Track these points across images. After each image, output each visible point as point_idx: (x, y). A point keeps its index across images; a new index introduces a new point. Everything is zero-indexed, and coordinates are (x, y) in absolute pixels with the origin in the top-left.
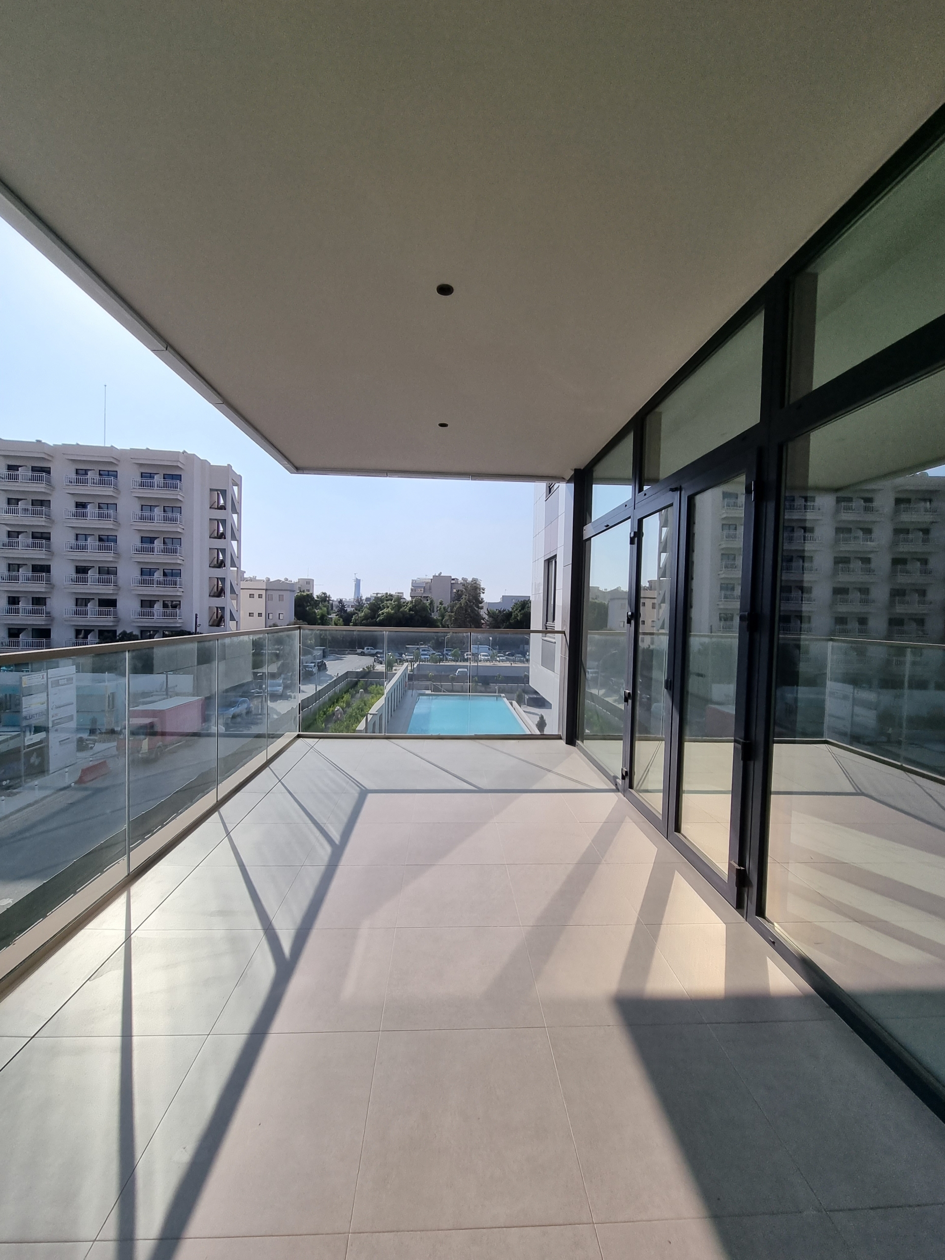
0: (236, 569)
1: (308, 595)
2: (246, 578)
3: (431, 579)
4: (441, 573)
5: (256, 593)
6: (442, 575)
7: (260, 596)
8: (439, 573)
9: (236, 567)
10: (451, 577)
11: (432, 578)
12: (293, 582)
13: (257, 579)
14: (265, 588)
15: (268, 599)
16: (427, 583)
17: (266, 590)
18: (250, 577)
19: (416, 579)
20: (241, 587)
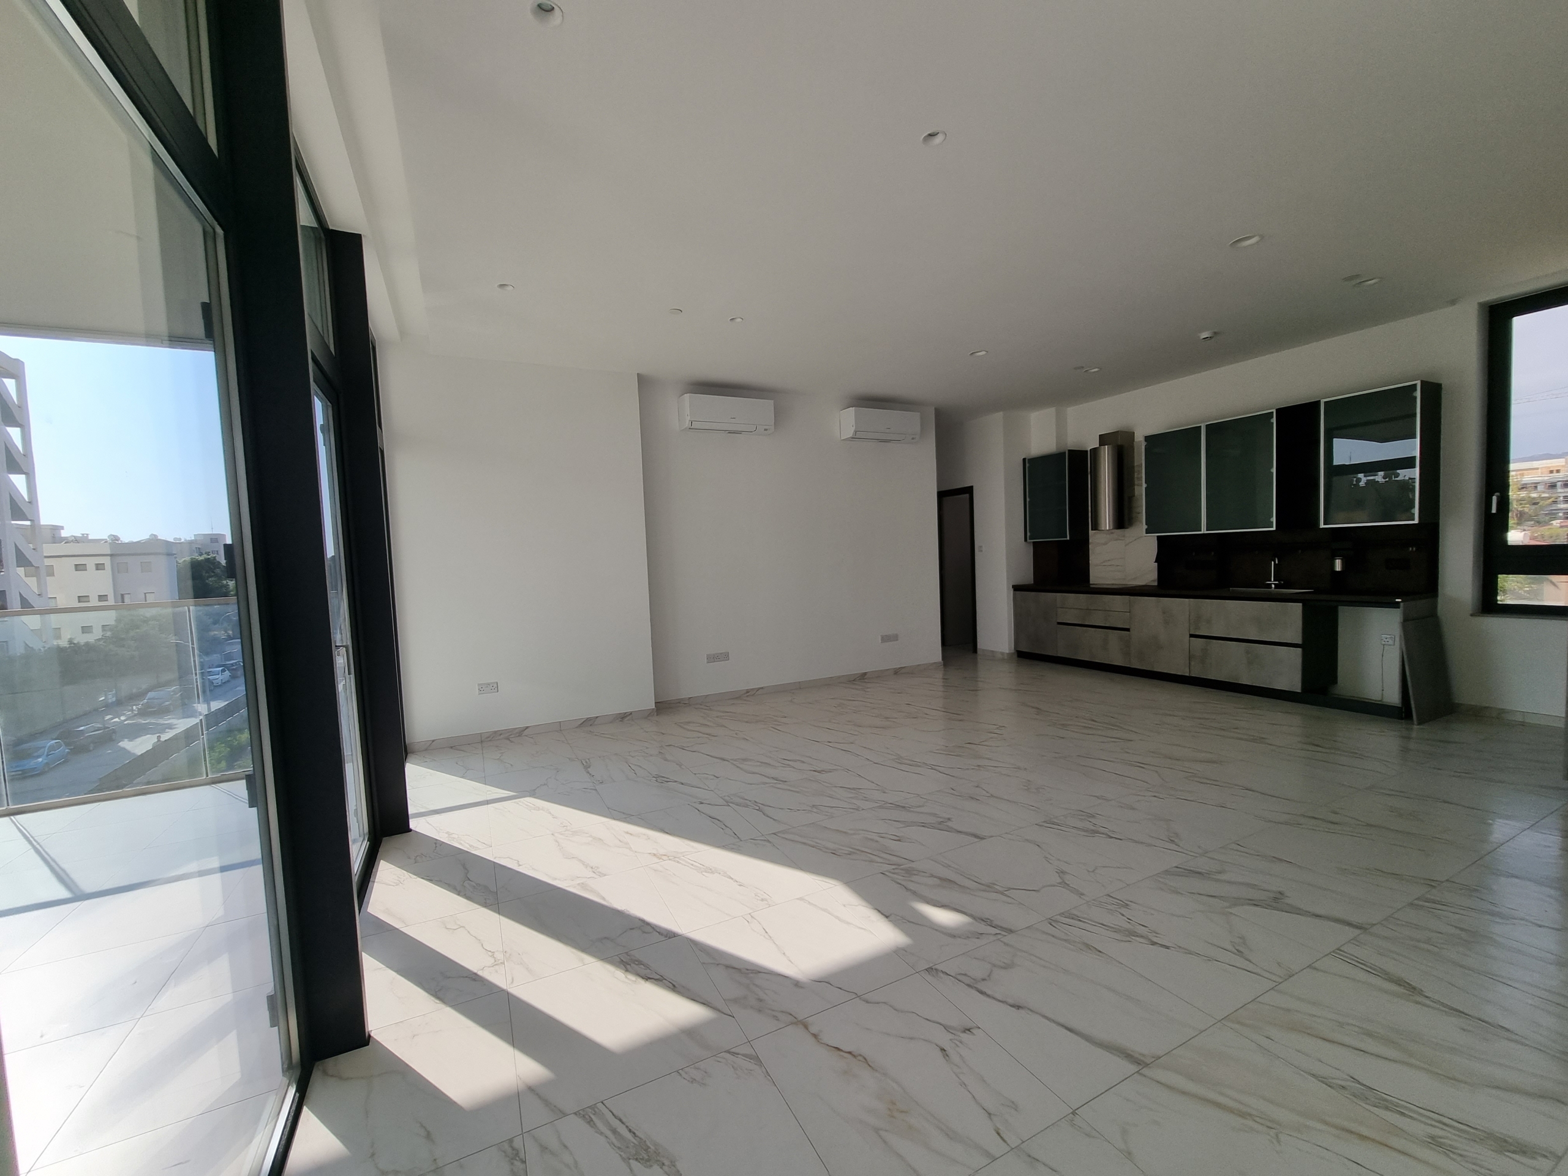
0: (28, 523)
1: (207, 560)
2: (65, 538)
5: (91, 563)
7: (99, 567)
9: (27, 520)
12: (182, 541)
13: (90, 537)
14: (109, 553)
15: (117, 570)
17: (111, 555)
18: (72, 536)
20: (45, 555)
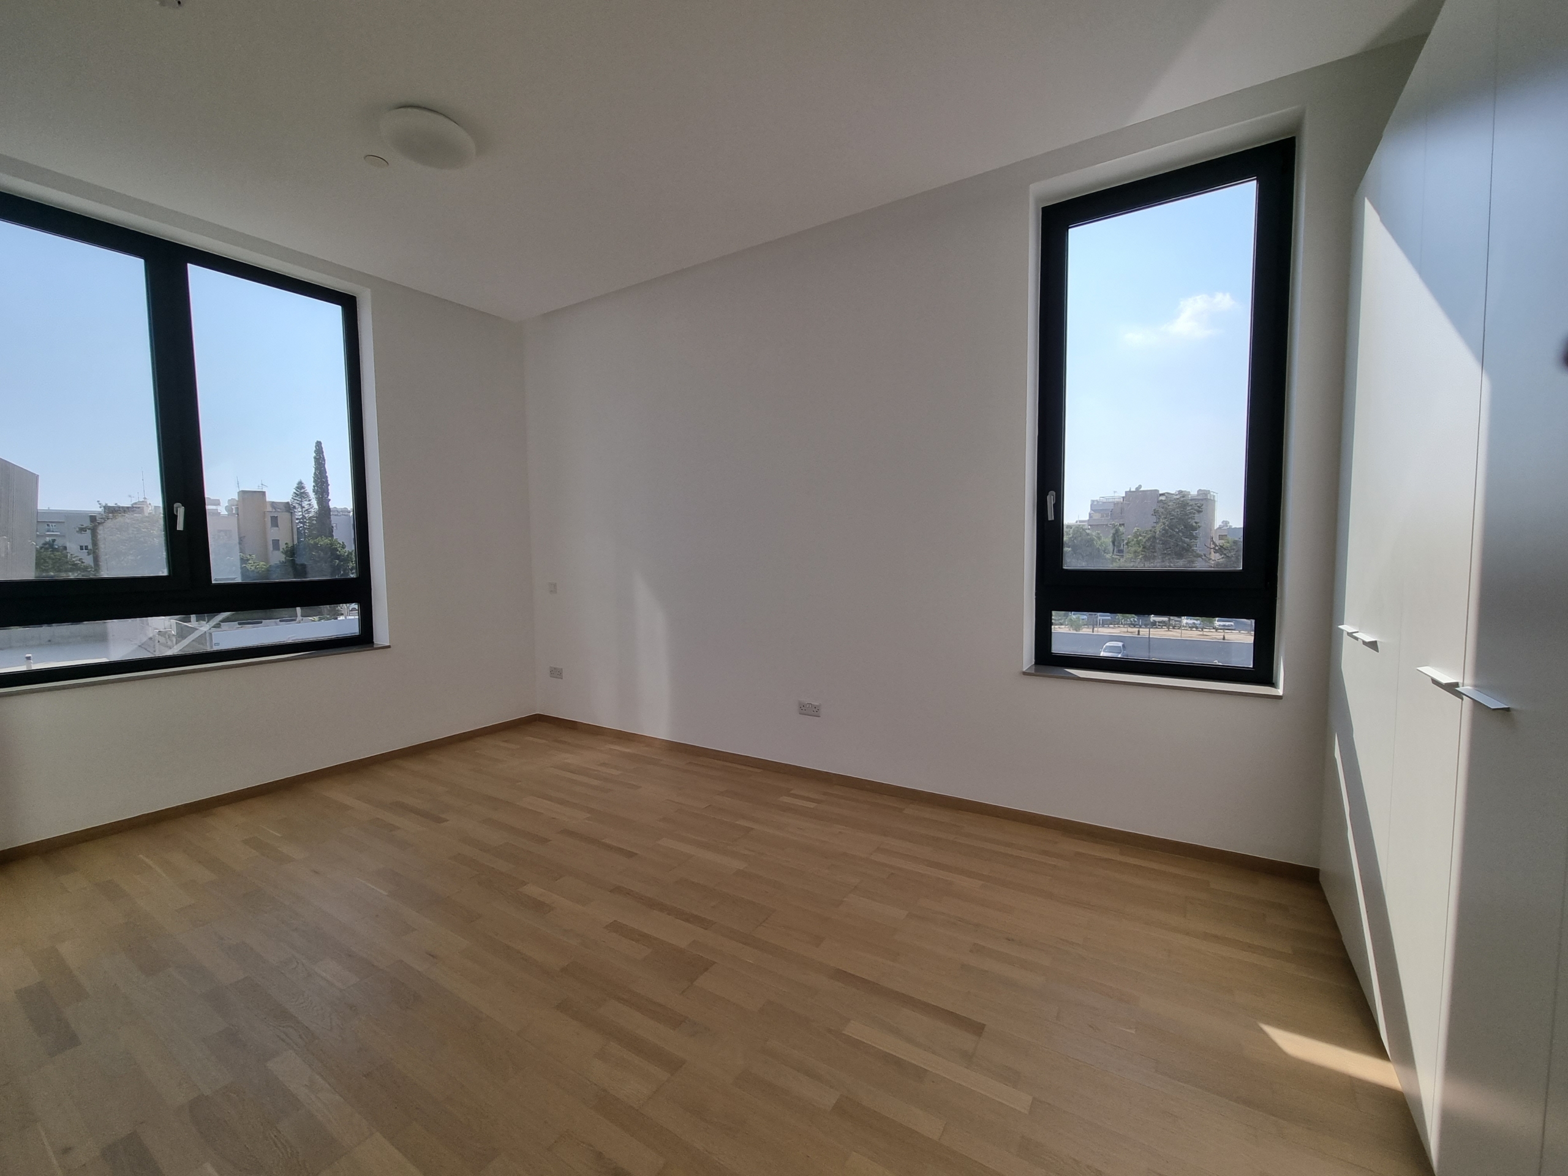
3: (1123, 497)
4: (1140, 486)
6: (1142, 489)
8: (1137, 486)
10: (1157, 491)
11: (1124, 495)
16: (1116, 504)
19: (1098, 499)
